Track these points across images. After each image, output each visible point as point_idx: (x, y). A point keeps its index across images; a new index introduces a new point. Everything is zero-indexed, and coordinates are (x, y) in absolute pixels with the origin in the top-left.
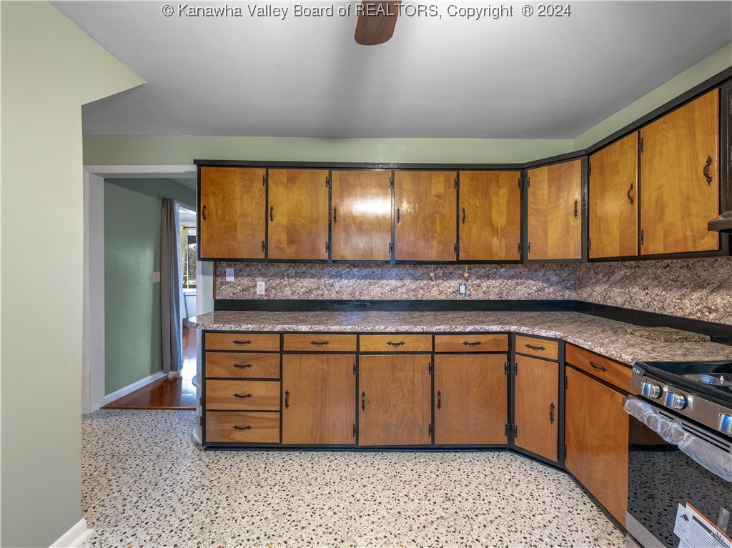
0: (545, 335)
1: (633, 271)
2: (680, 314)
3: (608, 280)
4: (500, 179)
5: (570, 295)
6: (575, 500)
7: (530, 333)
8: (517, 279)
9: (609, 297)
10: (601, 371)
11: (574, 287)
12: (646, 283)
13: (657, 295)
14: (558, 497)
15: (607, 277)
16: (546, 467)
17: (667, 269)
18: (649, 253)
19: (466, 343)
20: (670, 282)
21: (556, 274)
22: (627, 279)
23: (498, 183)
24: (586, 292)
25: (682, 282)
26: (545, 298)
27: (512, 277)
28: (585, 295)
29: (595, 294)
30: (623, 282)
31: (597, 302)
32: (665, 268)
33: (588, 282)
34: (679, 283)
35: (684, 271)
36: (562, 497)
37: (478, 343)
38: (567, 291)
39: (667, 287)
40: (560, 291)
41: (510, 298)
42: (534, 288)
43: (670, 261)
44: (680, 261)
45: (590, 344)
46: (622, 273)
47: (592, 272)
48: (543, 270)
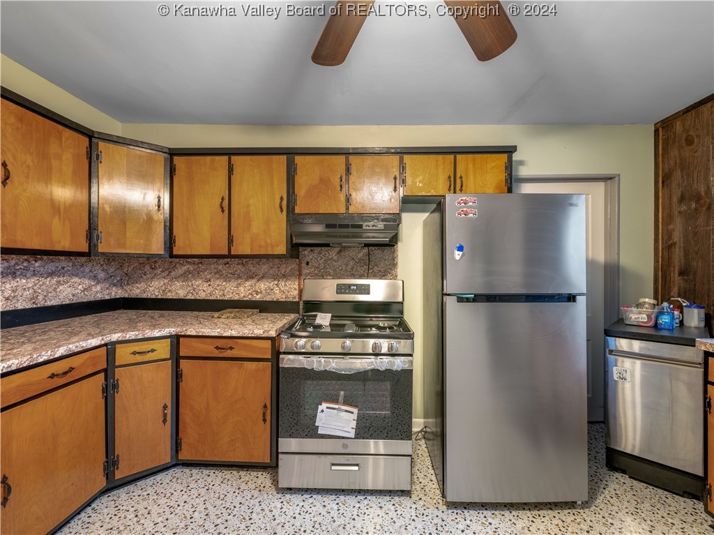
0: (158, 335)
1: (196, 266)
2: (237, 298)
3: (168, 275)
4: (63, 139)
5: (116, 293)
6: (201, 480)
7: (140, 337)
8: (59, 276)
9: (169, 291)
10: (229, 351)
11: (120, 284)
12: (209, 277)
13: (218, 286)
14: (189, 488)
15: (167, 272)
16: (153, 478)
17: (227, 265)
18: (239, 253)
19: (53, 376)
20: (229, 275)
21: (103, 270)
22: (190, 273)
23: (61, 142)
24: (138, 288)
25: (238, 275)
26: (92, 299)
27: (51, 274)
28: (138, 291)
29: (151, 289)
30: (185, 276)
31: (154, 297)
32: (226, 264)
33: (141, 277)
34: (236, 276)
35: (240, 266)
36: (191, 486)
37: (71, 369)
38: (114, 289)
39: (227, 279)
40: (107, 289)
41: (49, 303)
42: (80, 287)
43: (229, 259)
44: (237, 260)
45: (219, 330)
46: (185, 268)
47: (147, 268)
48: (90, 264)
